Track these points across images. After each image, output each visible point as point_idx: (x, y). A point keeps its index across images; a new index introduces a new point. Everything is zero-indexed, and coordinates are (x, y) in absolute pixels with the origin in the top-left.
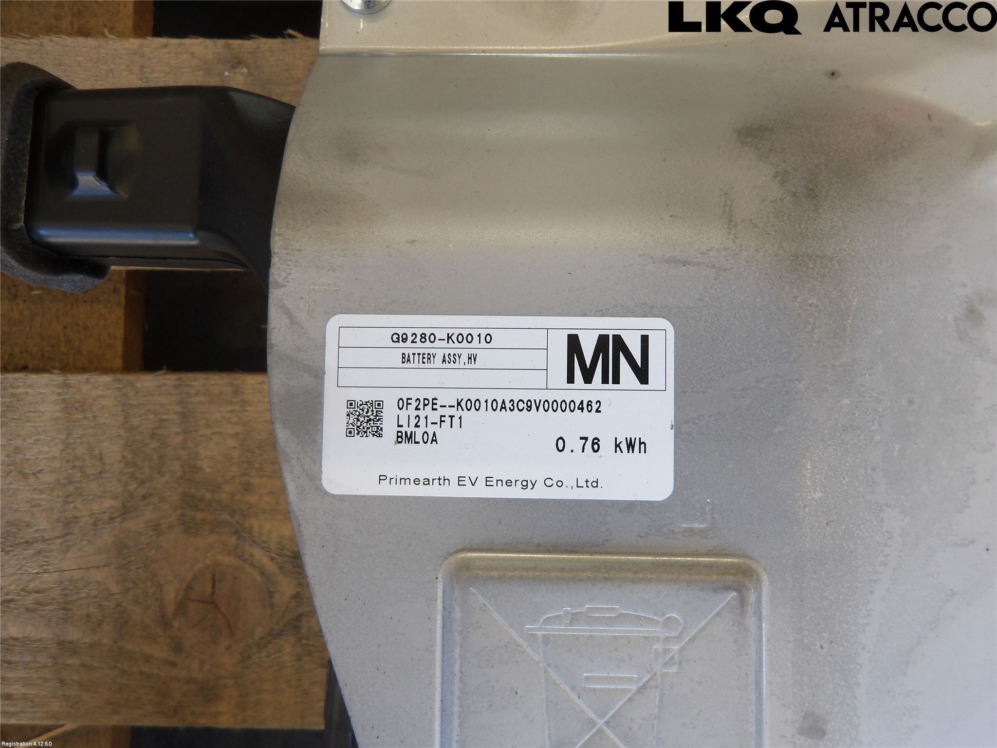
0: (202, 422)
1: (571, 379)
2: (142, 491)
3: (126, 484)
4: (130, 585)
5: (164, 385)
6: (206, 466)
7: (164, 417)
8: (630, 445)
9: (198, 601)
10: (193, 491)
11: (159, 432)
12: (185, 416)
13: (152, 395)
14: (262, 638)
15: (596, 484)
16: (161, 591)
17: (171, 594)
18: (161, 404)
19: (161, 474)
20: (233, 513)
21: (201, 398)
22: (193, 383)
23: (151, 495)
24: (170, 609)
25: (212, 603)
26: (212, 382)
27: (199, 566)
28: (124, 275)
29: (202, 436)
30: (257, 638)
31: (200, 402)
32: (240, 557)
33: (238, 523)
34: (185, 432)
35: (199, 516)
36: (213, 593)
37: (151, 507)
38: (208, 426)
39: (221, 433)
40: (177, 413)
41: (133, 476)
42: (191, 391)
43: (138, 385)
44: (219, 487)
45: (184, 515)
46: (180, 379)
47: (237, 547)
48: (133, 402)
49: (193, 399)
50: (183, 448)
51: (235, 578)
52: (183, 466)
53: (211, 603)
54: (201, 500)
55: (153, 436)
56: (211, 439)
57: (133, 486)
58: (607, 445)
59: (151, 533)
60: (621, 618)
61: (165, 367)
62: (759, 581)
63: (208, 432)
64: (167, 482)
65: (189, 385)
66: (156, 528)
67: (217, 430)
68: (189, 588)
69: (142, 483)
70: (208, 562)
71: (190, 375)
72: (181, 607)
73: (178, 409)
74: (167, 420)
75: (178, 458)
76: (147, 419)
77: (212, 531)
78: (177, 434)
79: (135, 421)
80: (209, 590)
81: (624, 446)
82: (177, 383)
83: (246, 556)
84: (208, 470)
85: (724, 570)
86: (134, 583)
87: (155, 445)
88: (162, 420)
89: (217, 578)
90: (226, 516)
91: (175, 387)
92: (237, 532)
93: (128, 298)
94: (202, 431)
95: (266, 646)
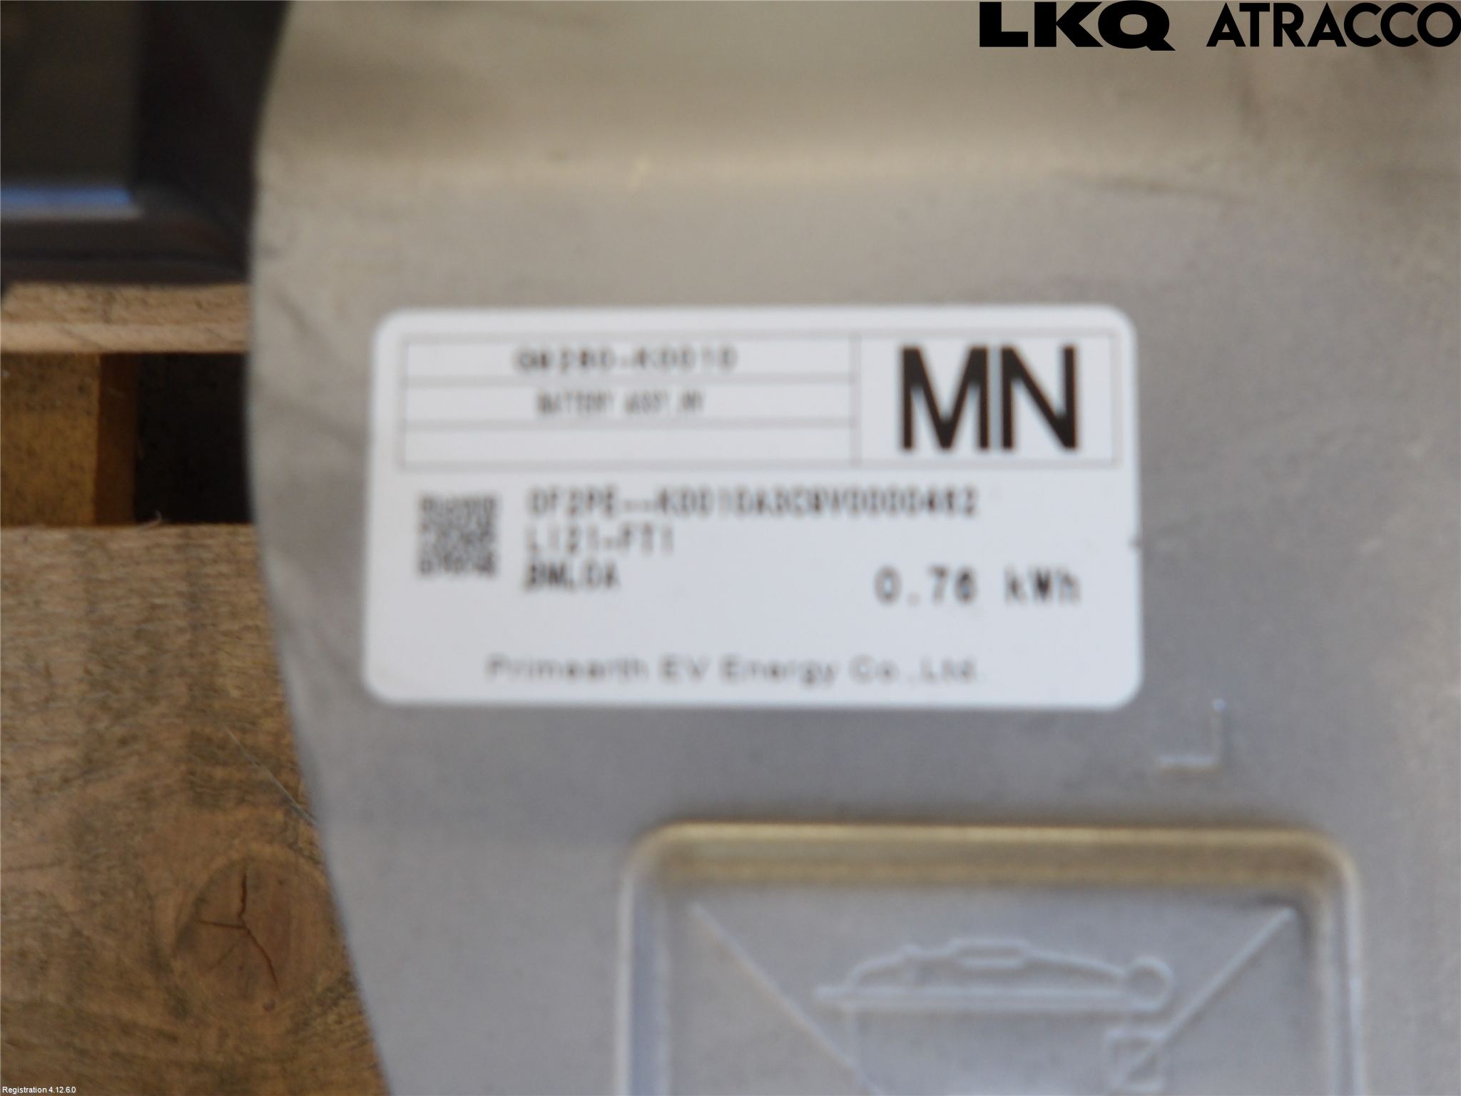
0: (224, 610)
1: (908, 440)
2: (119, 731)
3: (92, 719)
4: (97, 897)
5: (158, 545)
6: (229, 684)
7: (158, 601)
8: (1043, 585)
9: (215, 924)
10: (208, 730)
11: (149, 627)
12: (193, 600)
13: (138, 563)
14: (330, 990)
15: (966, 672)
16: (152, 908)
17: (169, 913)
18: (153, 580)
19: (153, 700)
20: (276, 771)
21: (224, 568)
22: (209, 542)
23: (135, 738)
24: (167, 939)
25: (242, 926)
26: (242, 539)
27: (220, 862)
28: (97, 361)
29: (225, 634)
30: (319, 989)
31: (221, 575)
32: (291, 846)
33: (286, 786)
34: (194, 628)
35: (219, 773)
36: (243, 910)
37: (135, 759)
38: (234, 615)
39: (257, 628)
40: (180, 594)
41: (104, 706)
42: (206, 555)
43: (114, 546)
44: (253, 723)
45: (192, 773)
46: (186, 536)
47: (284, 828)
48: (104, 575)
49: (210, 570)
50: (192, 656)
51: (281, 883)
52: (190, 687)
53: (239, 927)
54: (223, 746)
55: (138, 635)
56: (240, 638)
57: (102, 725)
58: (990, 585)
59: (134, 805)
60: (1034, 970)
61: (158, 514)
62: (1337, 885)
63: (236, 626)
64: (164, 715)
65: (202, 546)
66: (145, 798)
67: (250, 623)
68: (201, 900)
69: (119, 716)
70: (235, 856)
71: (205, 529)
72: (186, 938)
73: (183, 587)
74: (163, 607)
75: (183, 673)
76: (129, 606)
77: (241, 801)
78: (181, 631)
79: (107, 609)
80: (236, 904)
81: (1028, 587)
82: (180, 541)
83: (301, 844)
84: (235, 693)
85: (1263, 861)
86: (103, 893)
87: (142, 650)
88: (154, 607)
89: (250, 882)
90: (266, 774)
91: (178, 548)
92: (285, 801)
93: (105, 402)
94: (226, 626)
95: (335, 1003)
